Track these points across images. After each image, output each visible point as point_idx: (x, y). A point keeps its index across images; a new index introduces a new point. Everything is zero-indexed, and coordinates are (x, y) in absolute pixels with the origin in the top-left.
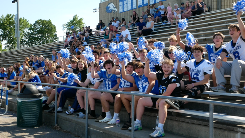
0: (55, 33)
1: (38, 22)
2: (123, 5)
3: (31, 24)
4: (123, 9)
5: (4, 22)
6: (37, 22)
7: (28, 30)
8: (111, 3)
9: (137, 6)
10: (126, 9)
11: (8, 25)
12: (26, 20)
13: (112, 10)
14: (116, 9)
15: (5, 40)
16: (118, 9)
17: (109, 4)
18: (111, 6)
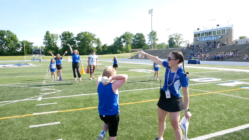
0: (145, 39)
3: (134, 35)
5: (125, 35)
6: (137, 34)
7: (133, 38)
9: (206, 40)
10: (203, 40)
18: (198, 39)
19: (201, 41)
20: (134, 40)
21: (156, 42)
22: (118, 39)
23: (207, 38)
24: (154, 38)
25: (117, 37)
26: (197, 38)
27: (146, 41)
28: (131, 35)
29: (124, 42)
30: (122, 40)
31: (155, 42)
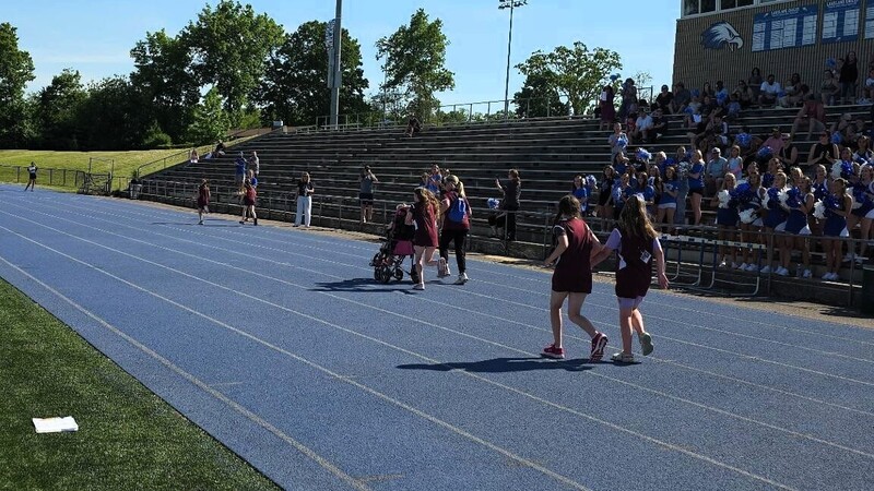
0: (359, 67)
1: (308, 29)
2: (768, 31)
3: (287, 35)
4: (767, 41)
5: (213, 26)
6: (304, 28)
7: (277, 53)
8: (723, 22)
9: (817, 38)
10: (775, 44)
11: (222, 35)
12: (271, 21)
13: (725, 42)
14: (739, 41)
15: (210, 81)
16: (748, 41)
17: (713, 25)
18: (723, 32)
19: (758, 45)
20: (286, 65)
21: (437, 95)
22: (165, 49)
23: (830, 20)
24: (422, 70)
25: (160, 36)
26: (721, 20)
27: (365, 83)
28: (263, 29)
29: (206, 73)
30: (197, 57)
31: (428, 94)
